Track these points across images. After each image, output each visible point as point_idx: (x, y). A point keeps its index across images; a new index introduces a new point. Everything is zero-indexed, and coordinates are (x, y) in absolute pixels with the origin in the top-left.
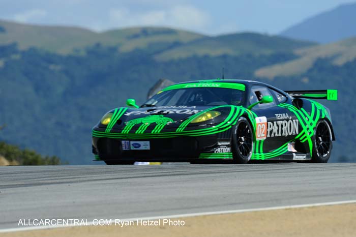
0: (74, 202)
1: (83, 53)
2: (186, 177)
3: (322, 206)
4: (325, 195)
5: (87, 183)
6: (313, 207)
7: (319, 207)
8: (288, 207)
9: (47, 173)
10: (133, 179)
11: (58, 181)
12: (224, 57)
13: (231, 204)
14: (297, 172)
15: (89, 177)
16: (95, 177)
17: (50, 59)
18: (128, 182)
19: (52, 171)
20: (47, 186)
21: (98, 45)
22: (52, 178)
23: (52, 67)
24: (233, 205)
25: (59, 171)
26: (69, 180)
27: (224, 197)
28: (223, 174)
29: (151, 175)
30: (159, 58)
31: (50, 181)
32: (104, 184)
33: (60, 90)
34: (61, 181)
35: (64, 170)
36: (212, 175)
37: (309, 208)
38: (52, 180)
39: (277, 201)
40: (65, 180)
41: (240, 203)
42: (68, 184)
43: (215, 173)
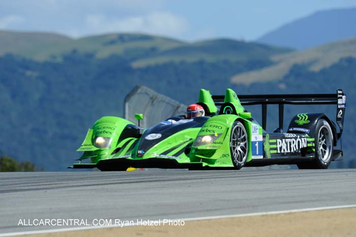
0: (51, 209)
1: (59, 60)
2: (163, 183)
3: (299, 212)
4: (301, 202)
5: (63, 189)
6: (290, 213)
7: (295, 213)
8: (264, 213)
9: (23, 180)
10: (110, 185)
11: (34, 187)
12: (201, 63)
13: (208, 211)
14: (273, 178)
15: (65, 183)
16: (71, 183)
17: (26, 65)
18: (104, 189)
19: (29, 177)
20: (24, 192)
21: (75, 51)
22: (29, 185)
23: (29, 73)
24: (209, 211)
25: (35, 177)
26: (45, 187)
27: (201, 204)
28: (200, 180)
29: (128, 181)
30: (136, 65)
31: (26, 188)
32: (81, 190)
33: (37, 96)
34: (38, 187)
35: (40, 177)
36: (188, 181)
37: (285, 214)
38: (28, 186)
39: (254, 207)
40: (41, 187)
41: (216, 210)
42: (45, 191)
43: (191, 179)
